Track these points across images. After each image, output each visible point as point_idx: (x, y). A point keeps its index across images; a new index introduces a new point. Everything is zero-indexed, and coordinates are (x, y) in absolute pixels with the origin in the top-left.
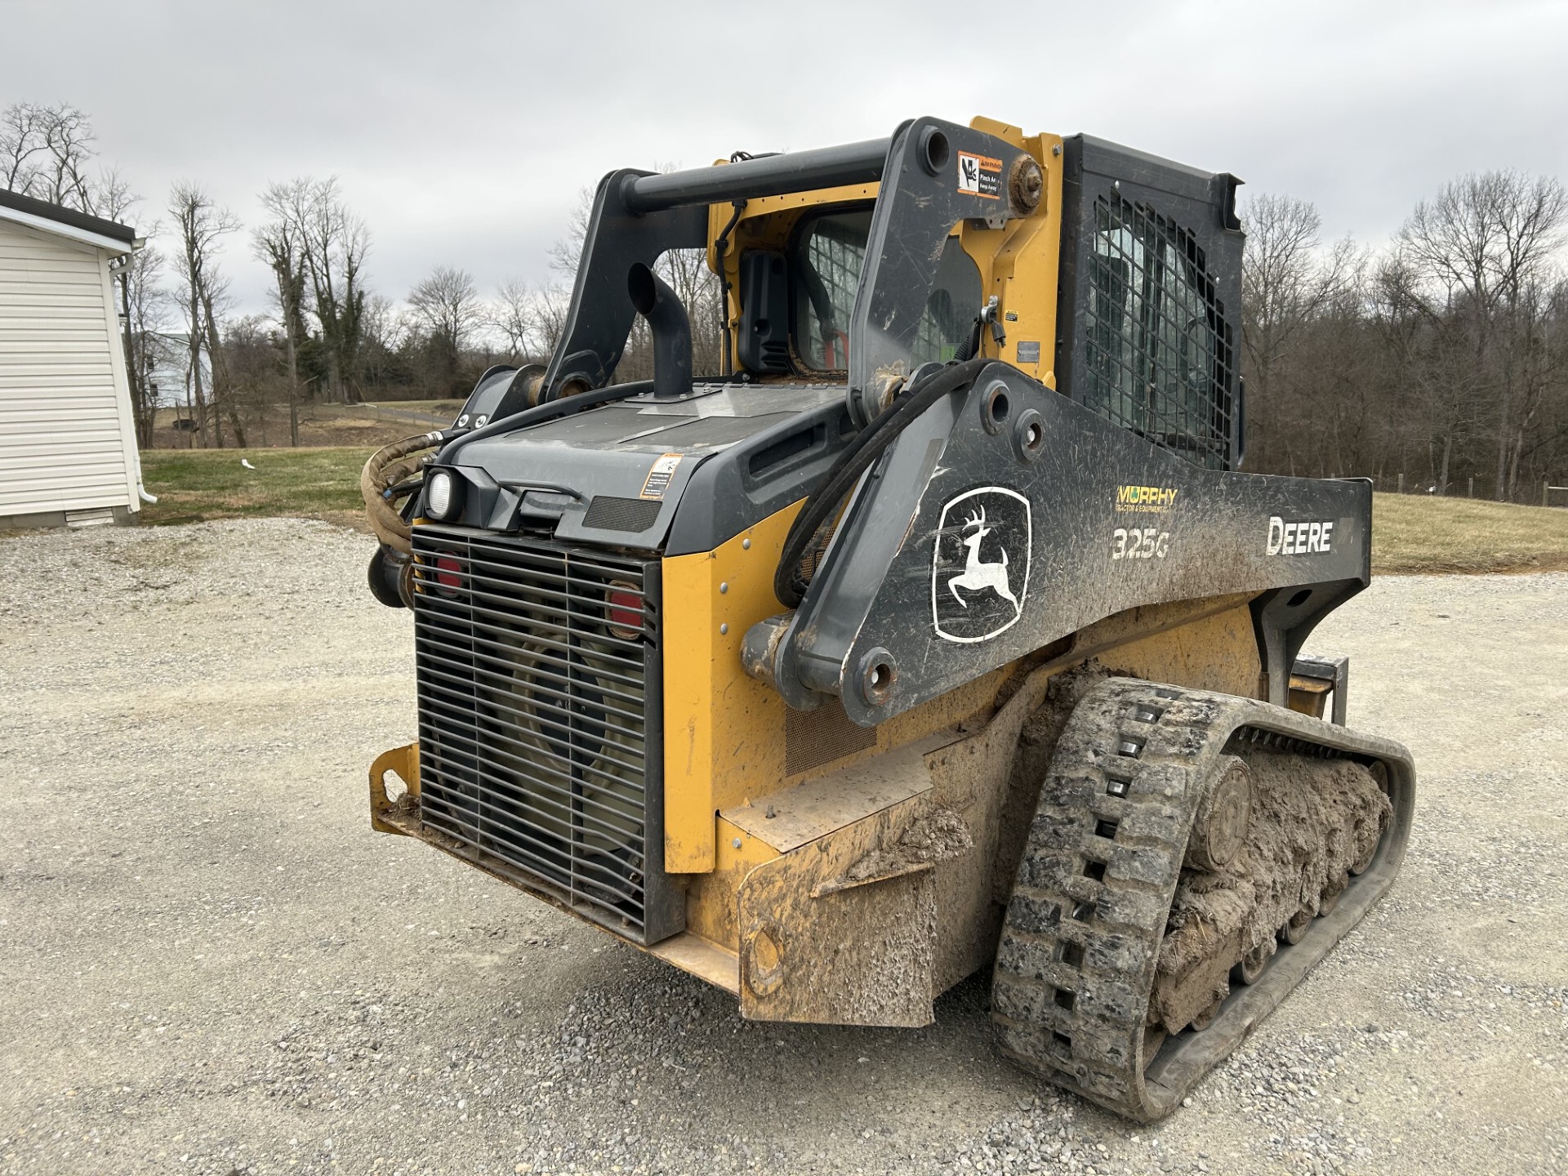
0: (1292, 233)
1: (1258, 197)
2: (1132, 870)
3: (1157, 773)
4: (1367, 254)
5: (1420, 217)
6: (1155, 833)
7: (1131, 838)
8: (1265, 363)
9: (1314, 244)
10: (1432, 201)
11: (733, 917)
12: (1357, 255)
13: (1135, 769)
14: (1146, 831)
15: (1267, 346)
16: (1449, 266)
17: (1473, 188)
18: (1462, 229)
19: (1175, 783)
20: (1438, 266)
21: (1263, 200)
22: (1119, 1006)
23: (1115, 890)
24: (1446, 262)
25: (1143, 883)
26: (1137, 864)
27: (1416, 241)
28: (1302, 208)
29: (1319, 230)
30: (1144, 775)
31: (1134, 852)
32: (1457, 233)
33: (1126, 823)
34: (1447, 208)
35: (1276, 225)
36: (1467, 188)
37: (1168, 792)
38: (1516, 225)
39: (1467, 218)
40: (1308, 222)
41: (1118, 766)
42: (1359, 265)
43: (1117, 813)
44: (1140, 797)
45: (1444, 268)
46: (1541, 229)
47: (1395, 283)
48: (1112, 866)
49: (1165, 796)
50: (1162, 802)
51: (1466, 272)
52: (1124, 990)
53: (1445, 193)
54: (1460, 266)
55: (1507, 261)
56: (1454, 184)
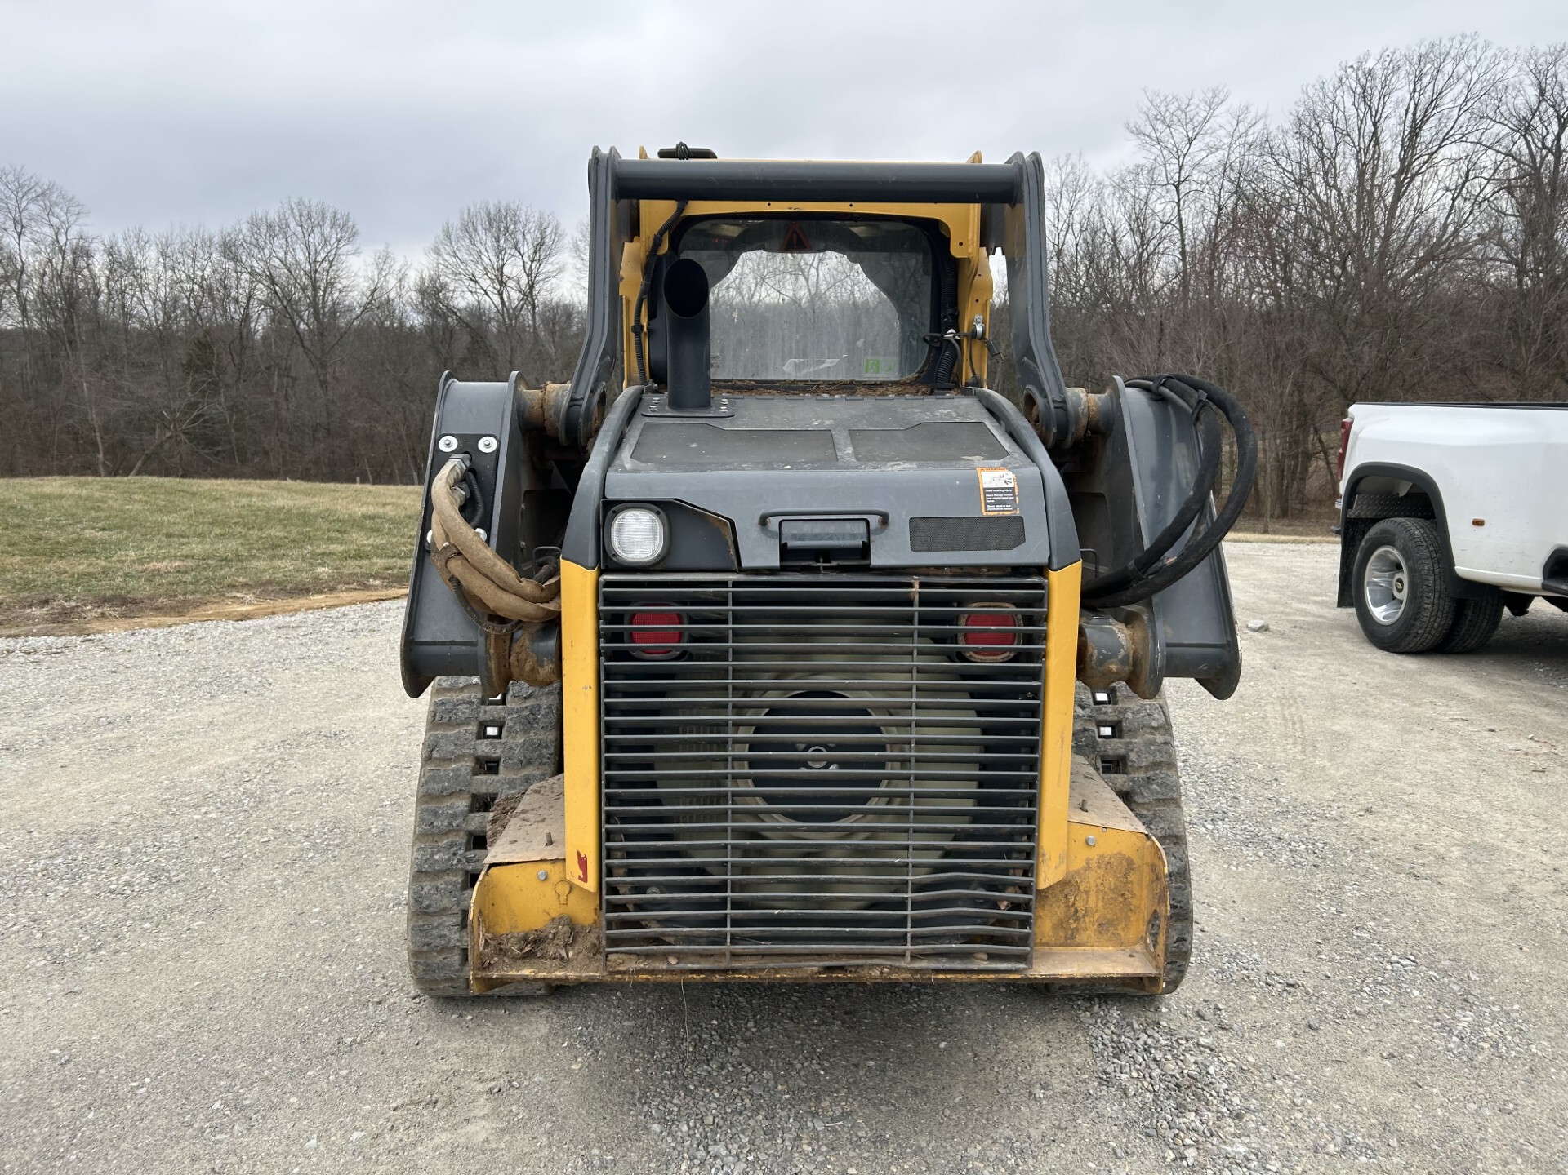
0: (333, 240)
1: (295, 200)
2: (1152, 792)
3: (1138, 712)
4: (407, 266)
5: (448, 235)
6: (1158, 758)
7: (1141, 767)
8: (323, 366)
9: (356, 253)
10: (456, 223)
11: (1080, 914)
12: (397, 267)
13: (1120, 712)
14: (1151, 759)
15: (323, 350)
16: (476, 282)
17: (488, 214)
18: (483, 250)
19: (1156, 716)
20: (467, 282)
21: (300, 203)
22: (1180, 902)
23: (1145, 812)
24: (473, 279)
25: (1164, 800)
26: (1155, 786)
27: (447, 257)
28: (339, 216)
29: (358, 240)
30: (1129, 715)
31: (1148, 778)
32: (480, 254)
33: (1133, 756)
34: (469, 229)
35: (316, 230)
36: (483, 214)
37: (1155, 724)
38: (528, 249)
39: (486, 241)
40: (347, 231)
41: (1105, 713)
42: (400, 276)
43: (1122, 751)
44: (1133, 732)
45: (472, 284)
46: (546, 256)
47: (432, 294)
48: (1136, 794)
49: (1153, 728)
50: (1152, 734)
51: (491, 289)
52: (1180, 888)
53: (466, 216)
54: (485, 283)
55: (524, 281)
56: (472, 209)
